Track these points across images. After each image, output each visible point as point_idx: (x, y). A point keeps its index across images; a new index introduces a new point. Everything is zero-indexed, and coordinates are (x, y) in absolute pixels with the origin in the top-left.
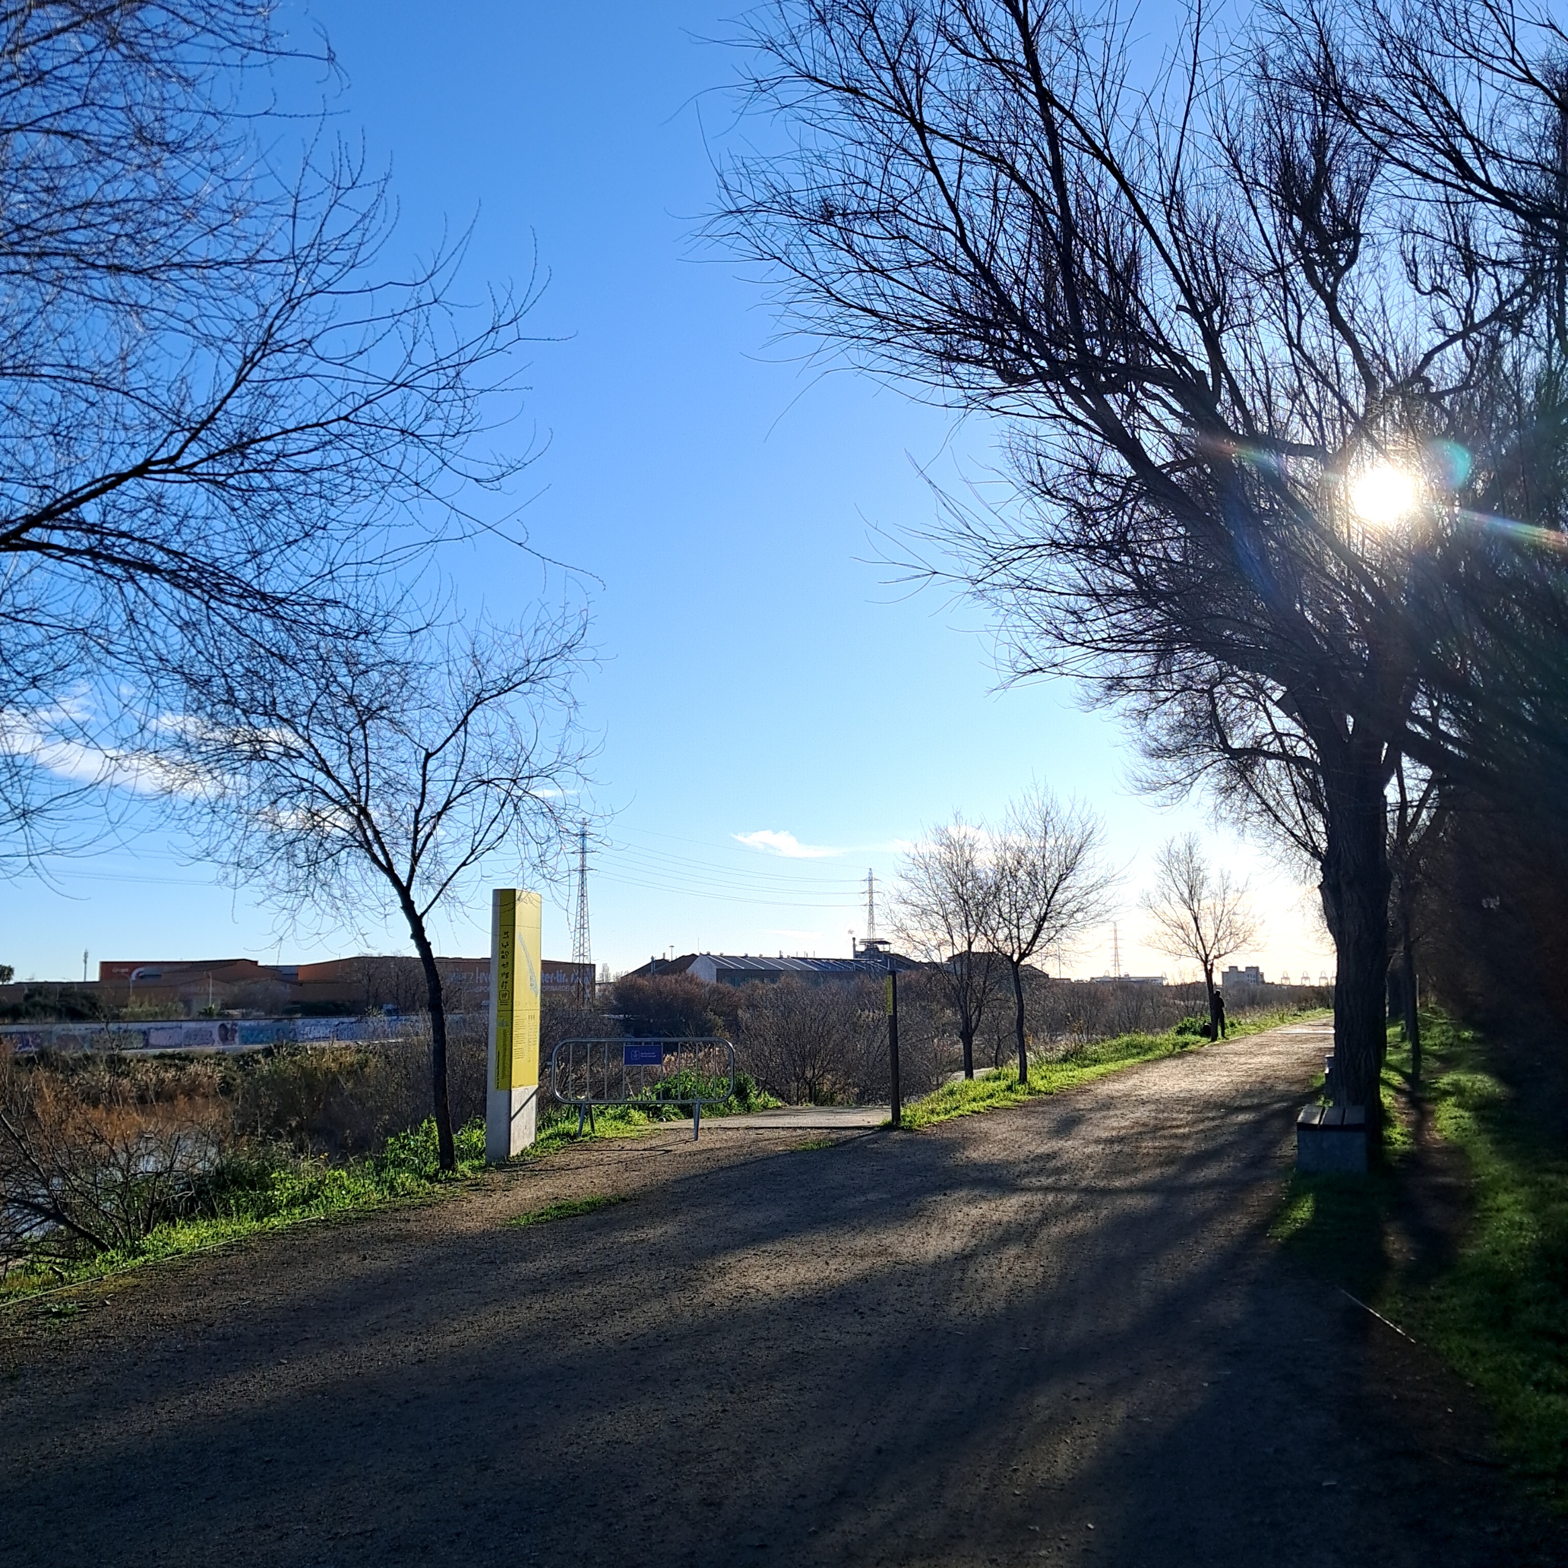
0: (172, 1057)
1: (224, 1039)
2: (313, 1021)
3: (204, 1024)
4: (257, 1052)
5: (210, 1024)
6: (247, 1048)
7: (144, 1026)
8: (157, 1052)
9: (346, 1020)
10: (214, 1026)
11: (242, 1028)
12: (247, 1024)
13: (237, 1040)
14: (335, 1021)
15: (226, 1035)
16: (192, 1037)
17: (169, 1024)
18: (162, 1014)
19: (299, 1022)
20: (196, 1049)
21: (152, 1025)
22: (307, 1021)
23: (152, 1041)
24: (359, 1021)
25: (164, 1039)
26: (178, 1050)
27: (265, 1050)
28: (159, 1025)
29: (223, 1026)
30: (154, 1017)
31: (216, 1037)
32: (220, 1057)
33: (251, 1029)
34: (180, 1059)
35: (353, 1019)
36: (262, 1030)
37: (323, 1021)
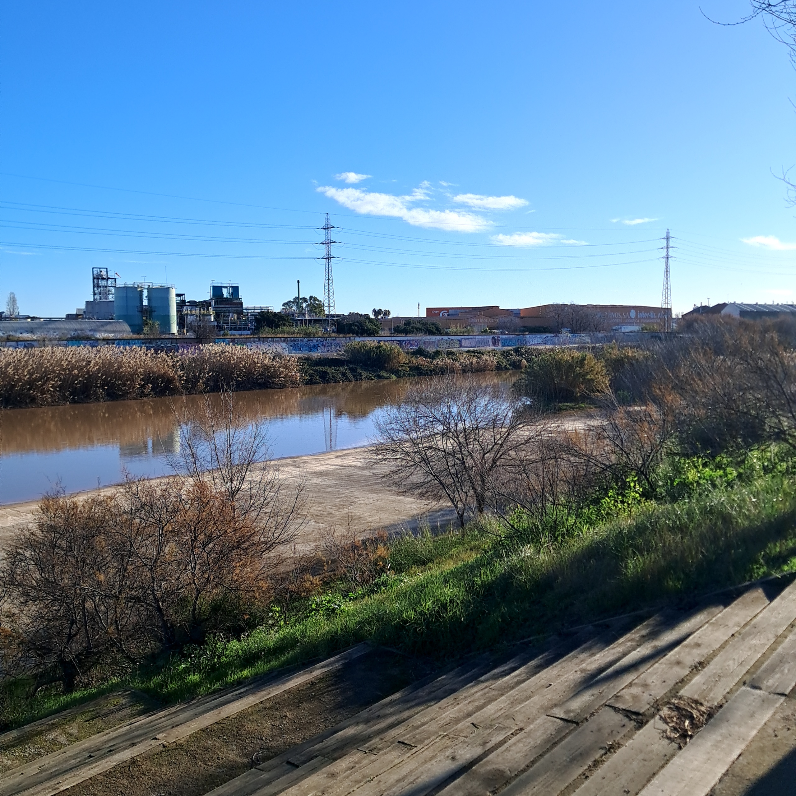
0: (474, 352)
1: (494, 344)
2: (534, 336)
3: (485, 337)
4: (511, 350)
5: (488, 337)
6: (505, 348)
7: (459, 338)
8: (466, 349)
9: (549, 335)
10: (489, 338)
11: (502, 339)
12: (504, 337)
13: (500, 345)
14: (544, 336)
15: (495, 342)
16: (480, 343)
17: (470, 337)
18: (466, 332)
19: (528, 336)
20: (483, 348)
21: (463, 337)
22: (531, 335)
23: (463, 344)
24: (556, 336)
25: (468, 344)
26: (475, 349)
27: (514, 349)
28: (466, 337)
29: (493, 337)
30: (463, 333)
31: (491, 343)
32: (494, 352)
33: (506, 339)
34: (478, 353)
35: (553, 335)
36: (511, 340)
37: (539, 336)
